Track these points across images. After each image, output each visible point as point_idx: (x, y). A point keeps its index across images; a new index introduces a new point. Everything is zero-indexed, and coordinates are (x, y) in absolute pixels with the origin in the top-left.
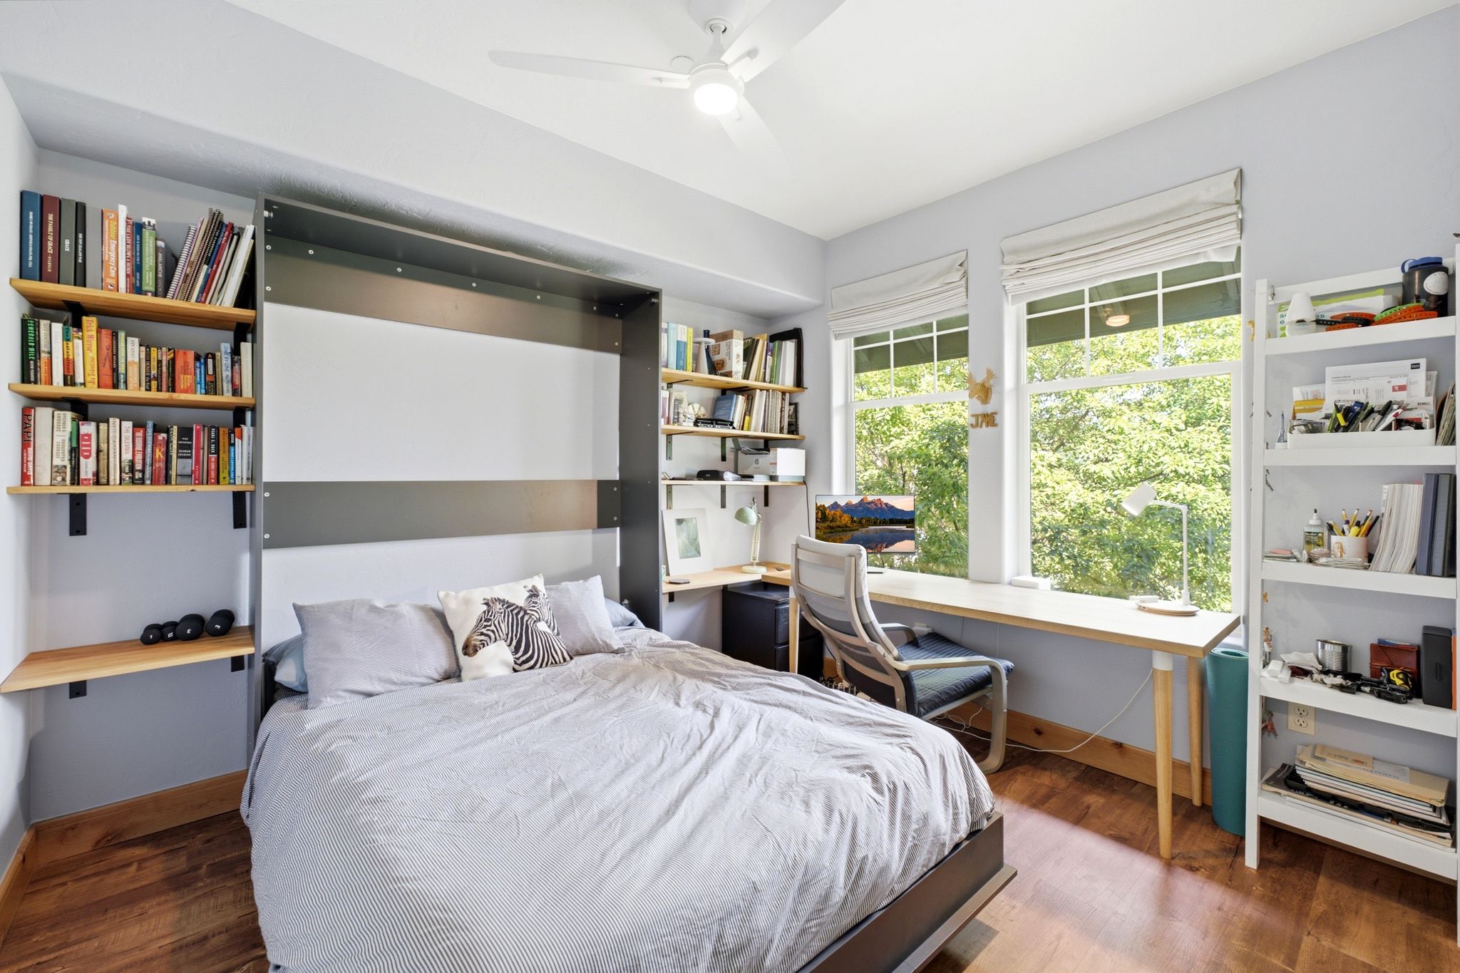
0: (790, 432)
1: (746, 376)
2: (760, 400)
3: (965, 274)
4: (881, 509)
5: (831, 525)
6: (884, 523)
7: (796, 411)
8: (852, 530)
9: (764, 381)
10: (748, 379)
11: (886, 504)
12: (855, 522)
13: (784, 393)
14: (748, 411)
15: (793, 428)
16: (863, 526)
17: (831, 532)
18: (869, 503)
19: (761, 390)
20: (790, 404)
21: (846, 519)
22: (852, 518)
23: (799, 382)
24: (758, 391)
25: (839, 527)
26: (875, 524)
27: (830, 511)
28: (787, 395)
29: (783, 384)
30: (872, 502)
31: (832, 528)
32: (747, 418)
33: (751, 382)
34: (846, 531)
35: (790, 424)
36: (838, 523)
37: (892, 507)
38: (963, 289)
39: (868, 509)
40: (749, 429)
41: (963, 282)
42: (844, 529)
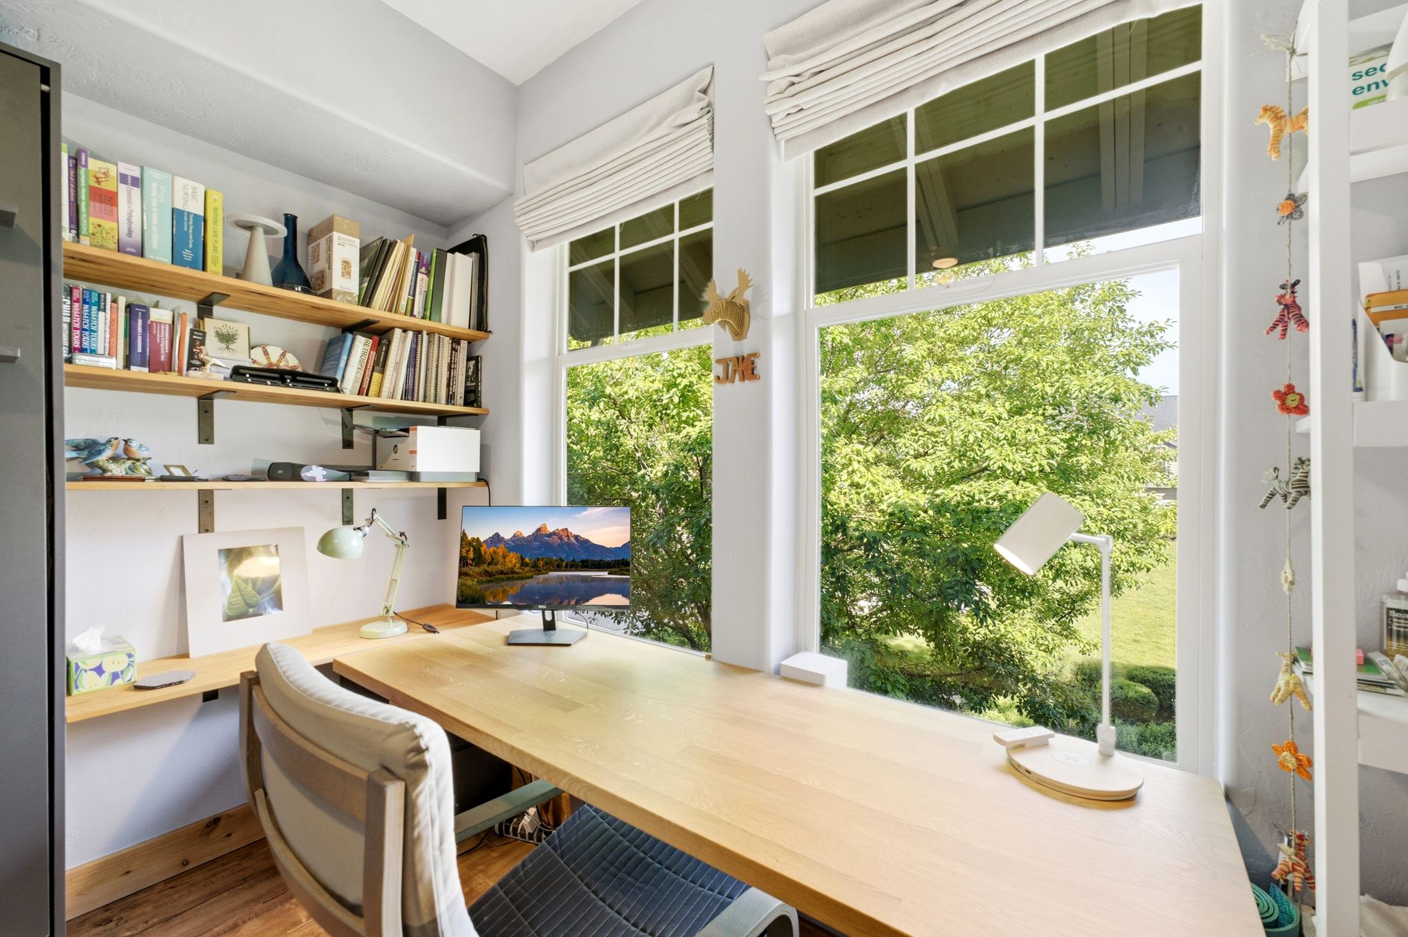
0: (467, 403)
1: (367, 299)
2: (400, 347)
3: (709, 109)
4: (569, 544)
5: (489, 569)
6: (572, 566)
7: (477, 369)
8: (522, 578)
9: (412, 315)
10: (368, 305)
11: (577, 537)
12: (527, 565)
13: (456, 340)
14: (380, 364)
15: (472, 397)
16: (539, 572)
17: (490, 581)
18: (550, 535)
19: (405, 331)
20: (469, 359)
21: (513, 560)
22: (522, 559)
23: (480, 321)
24: (398, 332)
25: (502, 573)
26: (559, 568)
27: (489, 547)
28: (464, 344)
29: (448, 322)
30: (554, 533)
31: (489, 574)
32: (376, 376)
33: (377, 311)
34: (513, 579)
35: (468, 391)
36: (499, 567)
37: (587, 541)
38: (705, 133)
39: (548, 546)
40: (379, 395)
41: (704, 120)
42: (510, 575)
